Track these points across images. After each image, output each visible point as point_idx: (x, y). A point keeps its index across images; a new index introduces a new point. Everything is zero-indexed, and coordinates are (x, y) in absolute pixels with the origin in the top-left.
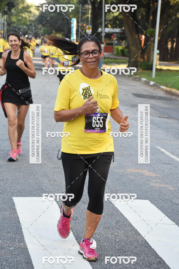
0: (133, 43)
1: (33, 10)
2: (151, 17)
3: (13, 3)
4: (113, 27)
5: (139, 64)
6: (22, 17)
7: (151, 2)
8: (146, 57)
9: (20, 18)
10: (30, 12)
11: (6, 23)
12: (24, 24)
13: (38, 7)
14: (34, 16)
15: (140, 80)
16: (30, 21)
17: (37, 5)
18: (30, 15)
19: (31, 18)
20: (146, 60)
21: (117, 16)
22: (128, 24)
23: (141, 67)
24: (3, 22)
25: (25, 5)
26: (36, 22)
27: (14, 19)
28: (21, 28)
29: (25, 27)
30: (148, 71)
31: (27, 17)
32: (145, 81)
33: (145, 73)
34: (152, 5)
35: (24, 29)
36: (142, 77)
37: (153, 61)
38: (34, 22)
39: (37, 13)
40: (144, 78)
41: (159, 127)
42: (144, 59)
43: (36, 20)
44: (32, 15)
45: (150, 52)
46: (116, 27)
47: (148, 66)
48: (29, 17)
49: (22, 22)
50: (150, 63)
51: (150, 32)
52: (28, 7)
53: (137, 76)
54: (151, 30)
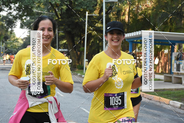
0: (73, 56)
1: (20, 41)
2: (82, 42)
3: (8, 37)
4: (64, 49)
5: (77, 66)
6: (14, 45)
7: (82, 34)
8: (80, 63)
9: (13, 45)
10: (18, 42)
11: (4, 48)
12: (15, 48)
13: (23, 39)
14: (20, 44)
15: (77, 75)
16: (18, 47)
17: (22, 38)
18: (18, 43)
19: (19, 45)
20: (80, 64)
21: (65, 43)
22: (70, 45)
23: (78, 68)
24: (2, 47)
25: (15, 38)
26: (21, 47)
27: (9, 46)
28: (13, 51)
29: (15, 50)
30: (81, 70)
31: (17, 44)
32: (80, 75)
33: (79, 71)
34: (82, 35)
35: (15, 51)
36: (78, 73)
37: (84, 65)
38: (20, 47)
39: (22, 42)
40: (79, 73)
41: (84, 98)
42: (79, 64)
43: (21, 46)
44: (20, 43)
45: (82, 60)
46: (65, 49)
47: (81, 67)
48: (18, 44)
49: (13, 47)
50: (83, 66)
51: (82, 49)
52: (17, 39)
53: (75, 73)
54: (83, 48)
